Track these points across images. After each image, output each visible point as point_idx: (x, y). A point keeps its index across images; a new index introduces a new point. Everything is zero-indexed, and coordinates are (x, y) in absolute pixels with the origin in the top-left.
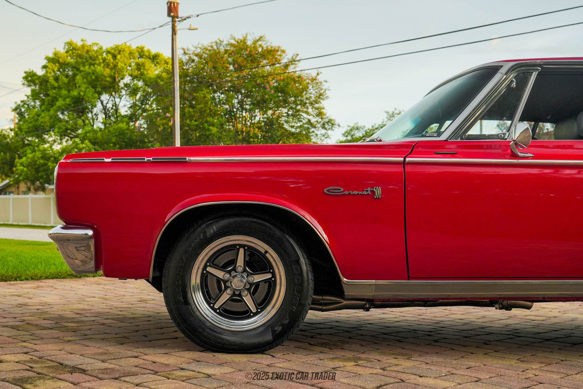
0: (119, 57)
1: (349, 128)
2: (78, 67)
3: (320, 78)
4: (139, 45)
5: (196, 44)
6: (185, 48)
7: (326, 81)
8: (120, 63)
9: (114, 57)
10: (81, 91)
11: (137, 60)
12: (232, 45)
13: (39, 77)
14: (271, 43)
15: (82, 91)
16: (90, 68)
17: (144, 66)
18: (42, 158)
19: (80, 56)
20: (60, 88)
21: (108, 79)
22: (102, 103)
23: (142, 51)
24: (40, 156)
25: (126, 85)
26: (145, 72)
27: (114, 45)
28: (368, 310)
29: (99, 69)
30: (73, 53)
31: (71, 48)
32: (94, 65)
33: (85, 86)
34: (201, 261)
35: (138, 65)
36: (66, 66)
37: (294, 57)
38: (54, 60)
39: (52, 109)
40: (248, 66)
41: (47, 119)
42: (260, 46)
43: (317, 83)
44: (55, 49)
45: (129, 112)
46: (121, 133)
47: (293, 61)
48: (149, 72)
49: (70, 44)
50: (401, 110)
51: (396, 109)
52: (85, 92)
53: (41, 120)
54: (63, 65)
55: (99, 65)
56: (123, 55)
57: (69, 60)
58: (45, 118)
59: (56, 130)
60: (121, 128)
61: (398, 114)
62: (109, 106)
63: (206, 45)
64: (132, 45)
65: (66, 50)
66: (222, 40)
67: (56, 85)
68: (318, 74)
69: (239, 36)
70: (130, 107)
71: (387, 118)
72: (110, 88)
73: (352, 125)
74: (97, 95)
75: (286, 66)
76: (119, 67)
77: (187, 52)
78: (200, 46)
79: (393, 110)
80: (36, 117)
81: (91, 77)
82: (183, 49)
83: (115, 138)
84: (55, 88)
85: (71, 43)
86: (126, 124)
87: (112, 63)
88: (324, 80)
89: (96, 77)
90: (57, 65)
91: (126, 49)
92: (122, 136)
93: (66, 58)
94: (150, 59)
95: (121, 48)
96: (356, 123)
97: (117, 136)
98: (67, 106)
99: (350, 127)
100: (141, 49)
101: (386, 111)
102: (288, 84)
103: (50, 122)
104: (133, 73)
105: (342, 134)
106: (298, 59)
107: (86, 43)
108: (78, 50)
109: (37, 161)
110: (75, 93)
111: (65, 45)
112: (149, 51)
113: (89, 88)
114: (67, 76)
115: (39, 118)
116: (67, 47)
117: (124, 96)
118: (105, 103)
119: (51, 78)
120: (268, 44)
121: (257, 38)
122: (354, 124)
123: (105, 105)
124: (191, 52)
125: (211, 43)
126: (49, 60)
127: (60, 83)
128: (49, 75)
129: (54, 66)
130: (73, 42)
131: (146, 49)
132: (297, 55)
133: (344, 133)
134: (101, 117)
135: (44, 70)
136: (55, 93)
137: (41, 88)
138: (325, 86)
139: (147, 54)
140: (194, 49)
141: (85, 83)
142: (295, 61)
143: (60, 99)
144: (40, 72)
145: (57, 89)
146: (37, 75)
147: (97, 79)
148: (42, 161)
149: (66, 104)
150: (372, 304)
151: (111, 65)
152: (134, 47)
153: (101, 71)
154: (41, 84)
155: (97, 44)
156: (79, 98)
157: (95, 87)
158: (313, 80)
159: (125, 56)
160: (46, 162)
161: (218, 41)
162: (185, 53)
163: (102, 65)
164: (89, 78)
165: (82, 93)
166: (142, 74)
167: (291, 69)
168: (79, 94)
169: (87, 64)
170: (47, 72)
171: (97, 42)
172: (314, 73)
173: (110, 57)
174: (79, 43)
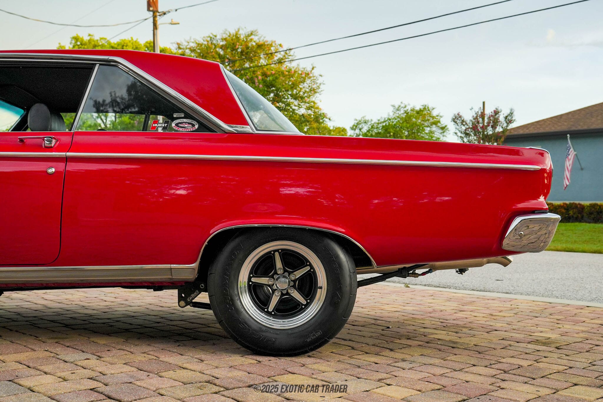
1: (356, 122)
3: (315, 72)
5: (187, 39)
6: (179, 42)
7: (321, 76)
12: (225, 39)
14: (265, 37)
27: (120, 40)
31: (78, 43)
42: (251, 40)
43: (311, 78)
44: (59, 44)
50: (407, 104)
51: (402, 103)
61: (404, 108)
65: (72, 45)
66: (215, 34)
68: (313, 69)
71: (393, 111)
73: (359, 118)
78: (192, 41)
79: (400, 104)
82: (178, 44)
85: (77, 38)
88: (319, 74)
95: (124, 43)
96: (363, 117)
99: (357, 120)
101: (393, 104)
102: (277, 78)
105: (351, 128)
107: (93, 38)
108: (85, 45)
111: (72, 40)
121: (250, 33)
122: (362, 118)
124: (185, 47)
125: (204, 37)
130: (79, 36)
133: (352, 126)
138: (320, 80)
140: (186, 44)
152: (141, 42)
155: (105, 39)
158: (307, 74)
161: (211, 35)
162: (179, 48)
171: (105, 37)
172: (309, 68)
174: (86, 38)
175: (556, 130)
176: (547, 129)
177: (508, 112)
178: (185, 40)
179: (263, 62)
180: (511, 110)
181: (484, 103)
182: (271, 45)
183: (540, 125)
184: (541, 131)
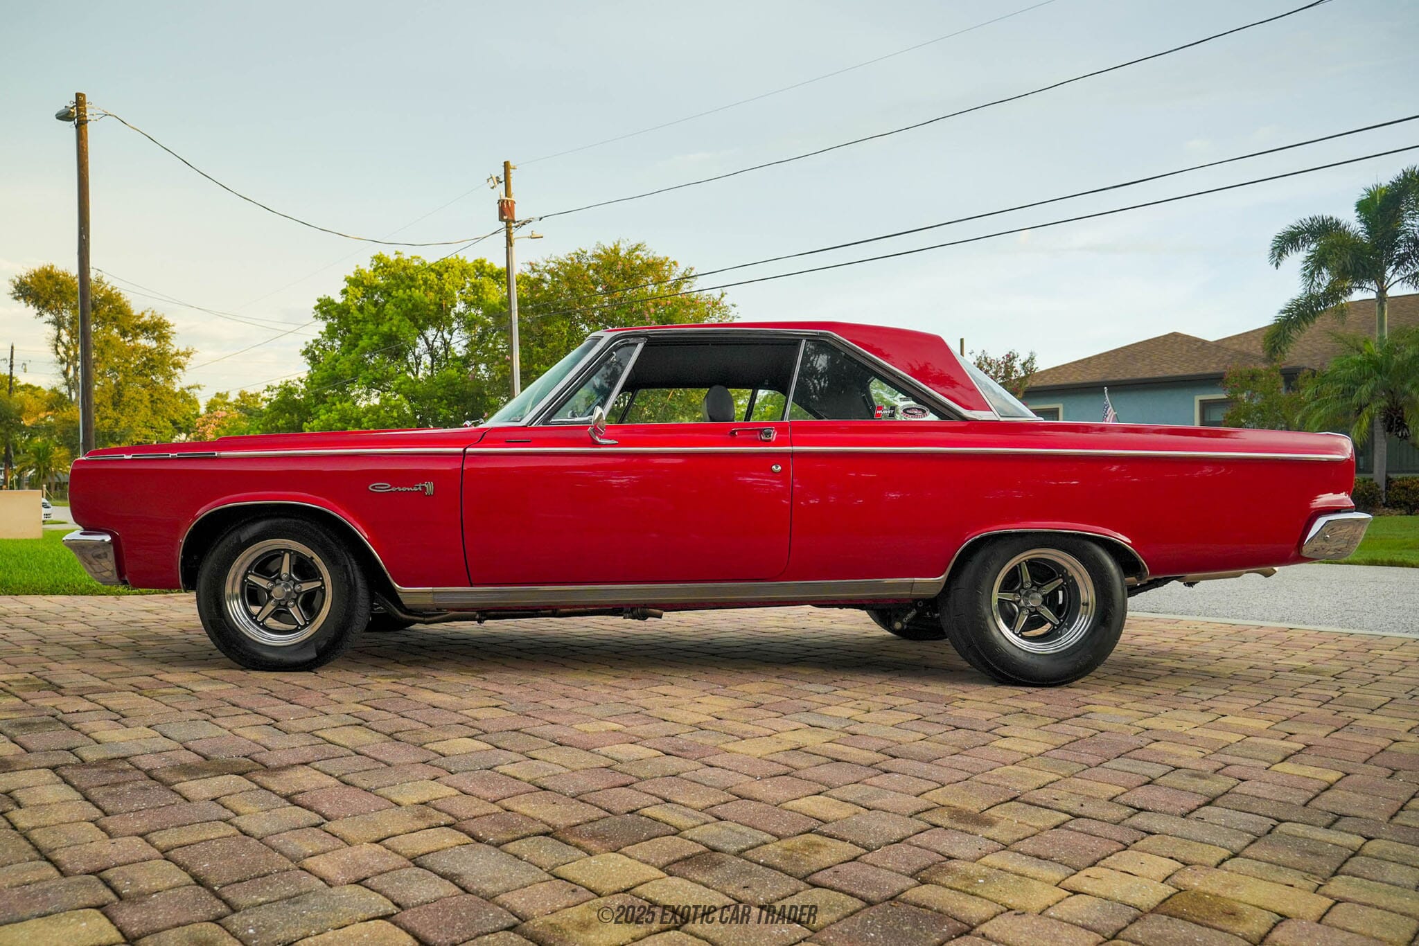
0: (446, 276)
2: (390, 291)
3: (727, 301)
4: (478, 258)
5: (547, 257)
6: (534, 262)
7: (734, 305)
8: (447, 284)
9: (440, 275)
10: (393, 324)
11: (473, 280)
12: (599, 257)
13: (338, 306)
14: (655, 253)
15: (395, 326)
16: (405, 292)
17: (483, 289)
18: (340, 420)
19: (394, 275)
20: (365, 321)
21: (432, 307)
22: (426, 340)
23: (483, 267)
24: (337, 417)
25: (458, 315)
26: (485, 297)
28: (480, 621)
29: (417, 294)
30: (383, 272)
31: (381, 265)
32: (410, 288)
33: (398, 318)
34: (240, 567)
35: (474, 286)
36: (374, 291)
37: (687, 273)
38: (356, 282)
39: (353, 352)
40: (620, 286)
41: (348, 365)
42: (637, 257)
43: (720, 308)
44: (357, 266)
45: (464, 353)
46: (451, 384)
47: (685, 278)
48: (490, 296)
49: (379, 258)
52: (398, 327)
53: (339, 367)
54: (370, 290)
55: (419, 288)
56: (452, 274)
57: (379, 281)
58: (344, 365)
59: (360, 380)
60: (450, 377)
62: (437, 344)
63: (562, 258)
64: (466, 259)
65: (373, 267)
66: (584, 249)
67: (360, 317)
68: (722, 296)
69: (609, 245)
70: (465, 346)
72: (437, 319)
74: (416, 331)
75: (677, 285)
76: (447, 289)
77: (535, 267)
78: (553, 259)
80: (333, 363)
81: (407, 305)
82: (531, 264)
83: (442, 390)
84: (358, 322)
85: (381, 257)
86: (458, 371)
87: (437, 285)
88: (732, 303)
89: (413, 305)
90: (361, 288)
91: (456, 265)
92: (451, 388)
93: (373, 278)
94: (493, 277)
95: (450, 263)
97: (444, 387)
98: (374, 347)
100: (480, 263)
102: (675, 310)
103: (352, 370)
104: (467, 298)
106: (692, 274)
107: (401, 257)
108: (391, 267)
109: (333, 424)
110: (385, 328)
111: (372, 261)
112: (491, 266)
113: (403, 320)
114: (376, 304)
115: (337, 364)
116: (375, 263)
117: (457, 331)
118: (431, 339)
119: (354, 307)
120: (650, 254)
121: (634, 247)
123: (431, 343)
124: (541, 269)
125: (569, 254)
126: (349, 280)
127: (366, 313)
128: (350, 303)
129: (357, 290)
130: (383, 255)
131: (487, 263)
132: (691, 269)
134: (427, 359)
135: (345, 296)
136: (360, 329)
137: (340, 323)
138: (733, 311)
139: (488, 270)
141: (398, 314)
142: (689, 278)
143: (364, 337)
144: (339, 300)
145: (361, 323)
146: (335, 304)
147: (416, 307)
148: (339, 425)
149: (374, 343)
150: (485, 615)
151: (435, 287)
152: (470, 261)
153: (420, 297)
154: (339, 317)
155: (418, 258)
156: (390, 335)
157: (413, 319)
158: (715, 304)
159: (455, 275)
160: (345, 425)
161: (579, 252)
162: (533, 270)
163: (423, 287)
164: (403, 306)
165: (394, 329)
166: (480, 299)
167: (684, 288)
168: (391, 329)
169: (403, 286)
170: (347, 300)
171: (419, 256)
172: (716, 294)
173: (433, 275)
174: (393, 258)
175: (1085, 381)
176: (1071, 378)
177: (1027, 357)
178: (543, 259)
179: (652, 288)
180: (1031, 353)
181: (962, 340)
182: (662, 264)
183: (1060, 373)
184: (1063, 381)
